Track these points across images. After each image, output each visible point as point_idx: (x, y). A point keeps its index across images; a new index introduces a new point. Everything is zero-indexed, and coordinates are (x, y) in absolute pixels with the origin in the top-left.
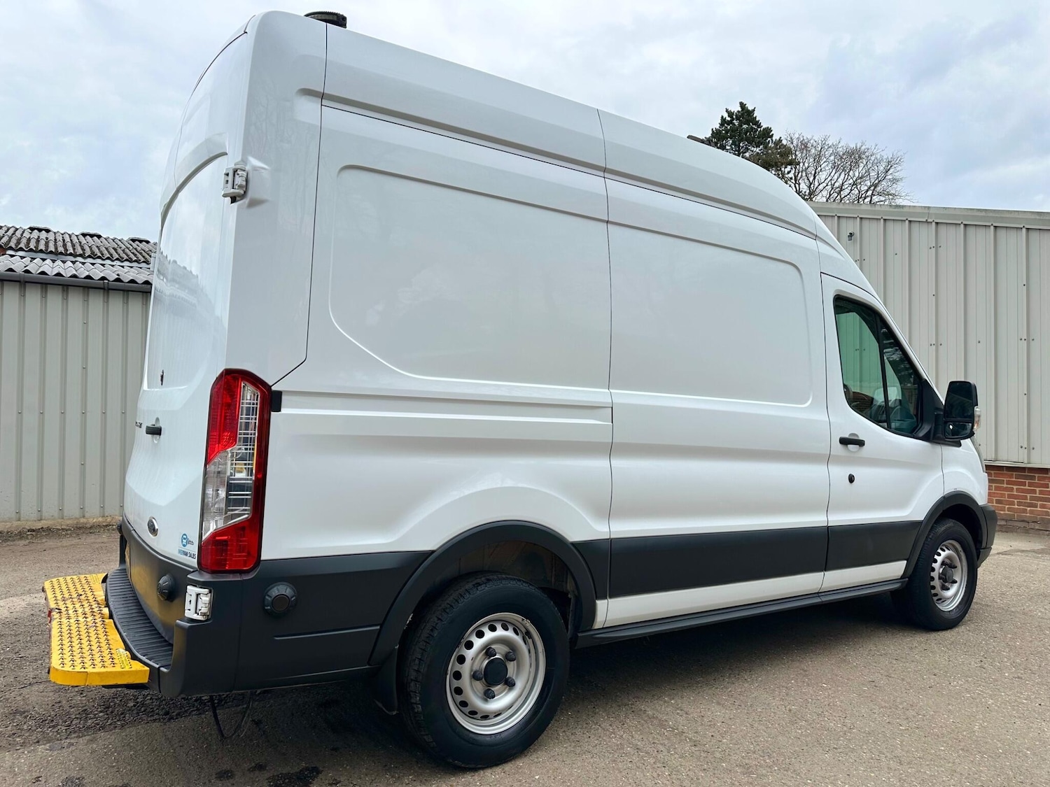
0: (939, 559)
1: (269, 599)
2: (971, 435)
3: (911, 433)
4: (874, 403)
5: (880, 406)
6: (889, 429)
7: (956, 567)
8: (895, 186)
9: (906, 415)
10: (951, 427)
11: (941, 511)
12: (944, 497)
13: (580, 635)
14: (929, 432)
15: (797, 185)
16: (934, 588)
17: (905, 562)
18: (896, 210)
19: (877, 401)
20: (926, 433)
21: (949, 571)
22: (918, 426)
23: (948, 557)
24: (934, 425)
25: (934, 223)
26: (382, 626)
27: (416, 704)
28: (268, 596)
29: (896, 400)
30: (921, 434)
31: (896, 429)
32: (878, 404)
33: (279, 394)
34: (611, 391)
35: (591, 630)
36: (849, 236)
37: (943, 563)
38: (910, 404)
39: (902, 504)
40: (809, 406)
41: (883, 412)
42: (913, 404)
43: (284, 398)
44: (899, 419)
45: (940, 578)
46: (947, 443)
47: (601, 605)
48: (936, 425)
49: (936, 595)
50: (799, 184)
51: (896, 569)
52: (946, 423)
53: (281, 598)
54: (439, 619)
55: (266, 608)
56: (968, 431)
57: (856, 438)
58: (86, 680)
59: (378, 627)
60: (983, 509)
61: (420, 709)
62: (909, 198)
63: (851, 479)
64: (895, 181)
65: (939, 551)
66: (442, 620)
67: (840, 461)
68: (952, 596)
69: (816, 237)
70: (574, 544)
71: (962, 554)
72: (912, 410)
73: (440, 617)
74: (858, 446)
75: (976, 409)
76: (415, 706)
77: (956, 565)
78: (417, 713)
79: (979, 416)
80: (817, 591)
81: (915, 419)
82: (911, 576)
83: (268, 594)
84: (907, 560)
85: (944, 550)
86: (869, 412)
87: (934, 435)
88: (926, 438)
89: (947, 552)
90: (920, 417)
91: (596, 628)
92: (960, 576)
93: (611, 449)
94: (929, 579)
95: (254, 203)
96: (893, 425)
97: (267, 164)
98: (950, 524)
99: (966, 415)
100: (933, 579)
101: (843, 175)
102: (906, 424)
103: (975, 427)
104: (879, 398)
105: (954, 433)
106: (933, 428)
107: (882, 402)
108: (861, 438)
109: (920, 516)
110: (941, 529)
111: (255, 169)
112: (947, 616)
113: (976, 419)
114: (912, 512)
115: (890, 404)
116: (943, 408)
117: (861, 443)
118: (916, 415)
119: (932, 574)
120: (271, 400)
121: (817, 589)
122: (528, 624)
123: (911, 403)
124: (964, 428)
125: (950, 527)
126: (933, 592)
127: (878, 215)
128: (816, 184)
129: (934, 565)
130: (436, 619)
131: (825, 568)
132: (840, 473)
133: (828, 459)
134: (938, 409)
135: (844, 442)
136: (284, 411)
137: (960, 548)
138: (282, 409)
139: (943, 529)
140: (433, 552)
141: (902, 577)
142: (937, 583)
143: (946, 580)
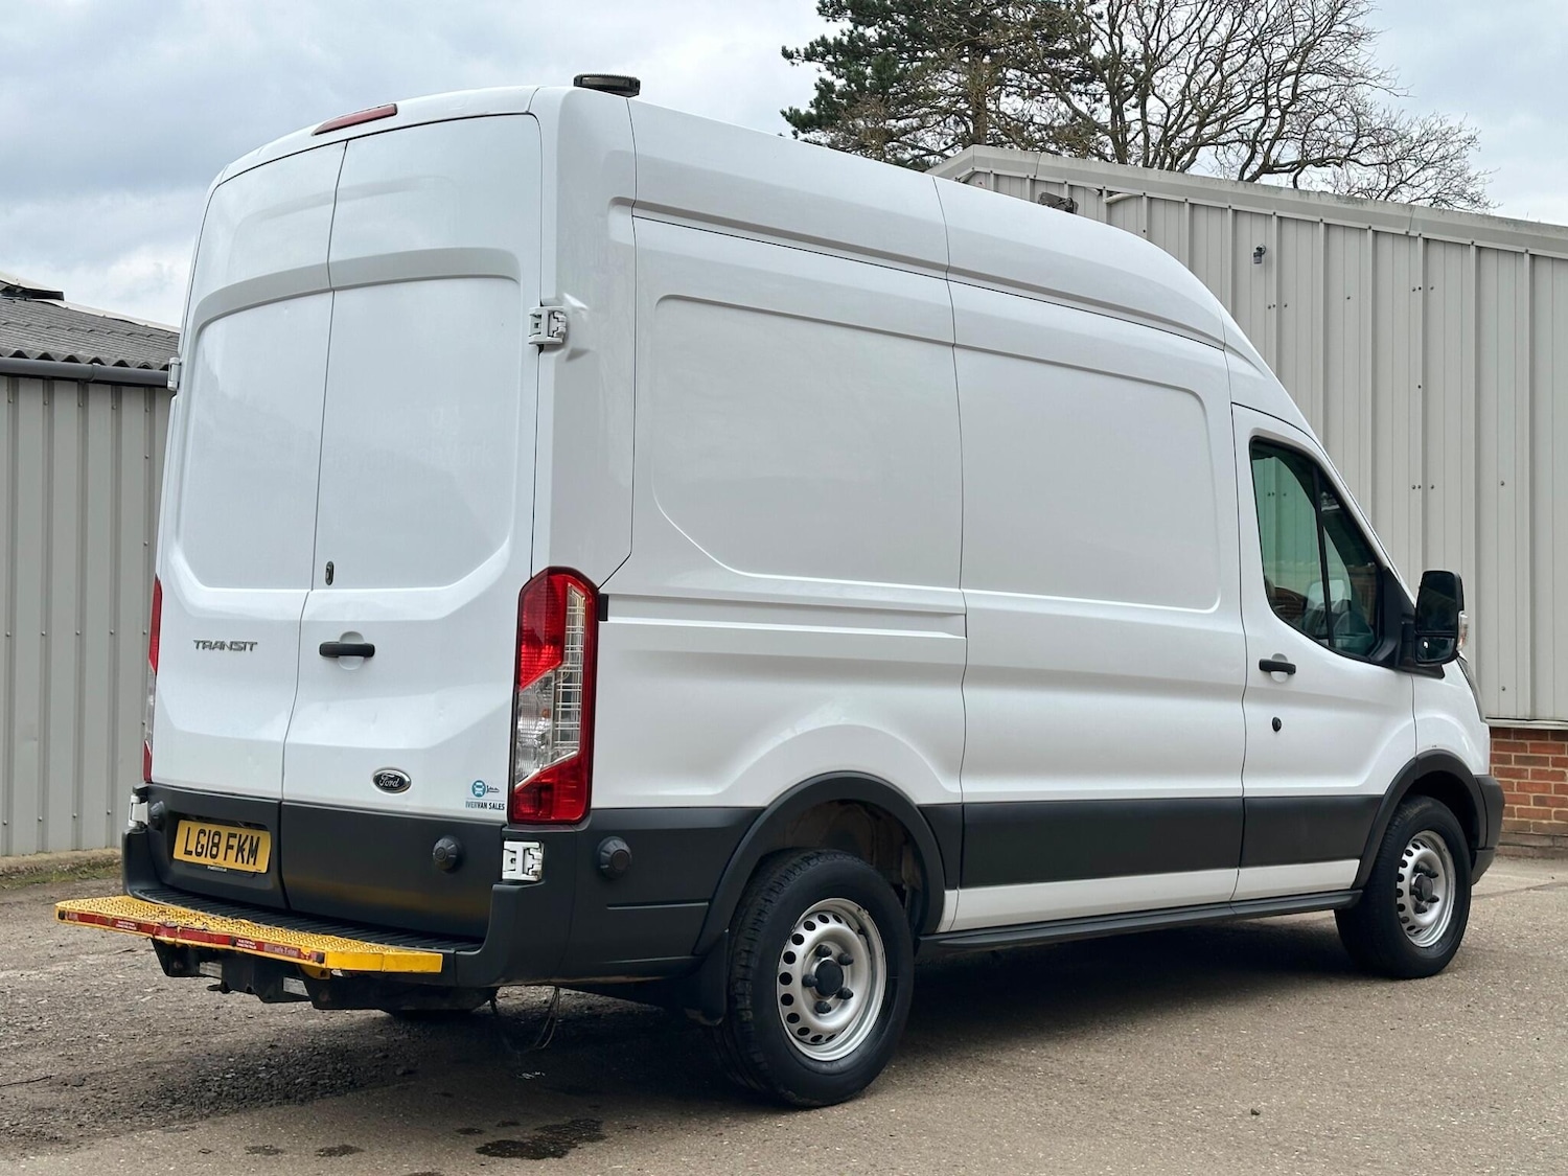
0: (1411, 861)
1: (607, 855)
2: (1455, 656)
3: (1365, 654)
4: (1309, 606)
5: (1317, 612)
6: (1331, 647)
7: (1437, 875)
8: (1352, 50)
9: (1358, 626)
10: (1426, 644)
11: (1412, 781)
12: (1416, 759)
13: (922, 939)
14: (1394, 652)
15: (1116, 40)
16: (1402, 907)
17: (1358, 861)
18: (1349, 206)
19: (1313, 604)
20: (1388, 656)
21: (1426, 881)
22: (1376, 642)
23: (1423, 859)
24: (1400, 642)
25: (1420, 241)
26: (711, 901)
27: (746, 1009)
28: (605, 852)
29: (1343, 600)
30: (1381, 657)
31: (1344, 649)
32: (1315, 608)
33: (606, 597)
34: (965, 591)
35: (934, 934)
36: (1255, 255)
37: (1416, 869)
38: (1364, 608)
39: (1351, 767)
40: (1215, 613)
41: (1323, 622)
42: (1369, 607)
43: (611, 604)
44: (1348, 632)
45: (1411, 893)
46: (1420, 670)
47: (950, 896)
48: (1404, 641)
49: (1406, 920)
50: (1120, 36)
51: (1342, 873)
52: (1418, 638)
53: (620, 854)
54: (766, 900)
55: (603, 867)
56: (1450, 651)
57: (1283, 661)
58: (382, 965)
59: (707, 904)
60: (1478, 780)
61: (751, 1016)
62: (1386, 84)
63: (1276, 725)
64: (1353, 38)
65: (1410, 848)
66: (771, 902)
67: (1262, 697)
68: (1432, 923)
69: (1224, 346)
70: (920, 808)
71: (1447, 855)
72: (1367, 618)
73: (768, 898)
74: (1286, 674)
75: (1461, 615)
76: (744, 1013)
77: (1438, 872)
78: (747, 1022)
79: (1466, 627)
80: (1228, 900)
81: (1372, 632)
82: (1366, 886)
83: (605, 848)
84: (1360, 858)
85: (1417, 848)
86: (1301, 621)
87: (1401, 657)
88: (1388, 663)
89: (1423, 850)
90: (1380, 629)
91: (941, 931)
92: (1443, 890)
93: (964, 675)
94: (1395, 892)
95: (574, 355)
96: (1339, 643)
97: (584, 303)
98: (1425, 805)
99: (1447, 624)
100: (1400, 893)
101: (1227, 18)
102: (1358, 641)
103: (1460, 644)
104: (1316, 598)
105: (1431, 653)
106: (1399, 647)
107: (1321, 604)
108: (1290, 661)
109: (1380, 788)
110: (1413, 811)
111: (576, 310)
112: (1424, 953)
113: (1461, 631)
114: (1367, 780)
115: (1333, 607)
116: (1413, 613)
117: (1290, 669)
118: (1374, 627)
119: (1400, 885)
120: (598, 607)
121: (1228, 894)
122: (865, 916)
123: (1367, 606)
124: (1444, 645)
125: (1427, 809)
126: (1401, 914)
127: (1312, 214)
128: (1164, 38)
129: (1402, 870)
130: (763, 902)
131: (1240, 862)
132: (1260, 714)
133: (1243, 694)
134: (1406, 616)
135: (1267, 667)
136: (611, 619)
137: (1443, 846)
138: (609, 618)
139: (1416, 810)
140: (763, 809)
141: (1354, 886)
142: (1407, 900)
143: (1423, 898)
